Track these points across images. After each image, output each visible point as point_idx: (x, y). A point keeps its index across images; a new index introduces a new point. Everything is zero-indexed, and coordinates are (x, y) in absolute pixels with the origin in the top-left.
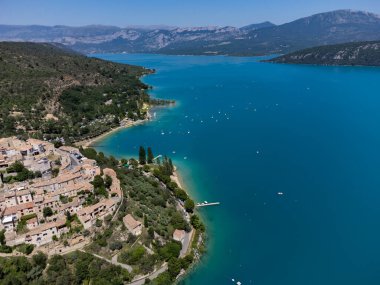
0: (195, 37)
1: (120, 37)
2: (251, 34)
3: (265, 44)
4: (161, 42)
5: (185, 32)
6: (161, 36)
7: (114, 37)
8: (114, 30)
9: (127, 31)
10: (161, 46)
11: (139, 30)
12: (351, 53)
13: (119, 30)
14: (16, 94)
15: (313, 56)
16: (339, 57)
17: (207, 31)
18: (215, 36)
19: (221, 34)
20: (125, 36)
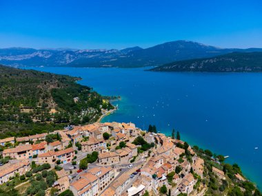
0: (92, 56)
1: (37, 56)
2: (129, 54)
3: (140, 60)
4: (68, 59)
5: (85, 52)
6: (68, 55)
7: (32, 55)
8: (32, 51)
9: (42, 51)
10: (68, 61)
11: (51, 51)
12: (199, 65)
13: (36, 51)
14: (18, 96)
15: (177, 67)
16: (193, 67)
17: (99, 52)
18: (106, 55)
19: (110, 54)
20: (41, 55)
